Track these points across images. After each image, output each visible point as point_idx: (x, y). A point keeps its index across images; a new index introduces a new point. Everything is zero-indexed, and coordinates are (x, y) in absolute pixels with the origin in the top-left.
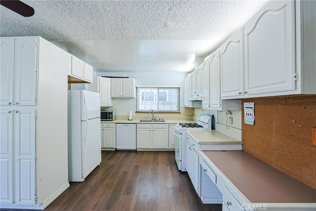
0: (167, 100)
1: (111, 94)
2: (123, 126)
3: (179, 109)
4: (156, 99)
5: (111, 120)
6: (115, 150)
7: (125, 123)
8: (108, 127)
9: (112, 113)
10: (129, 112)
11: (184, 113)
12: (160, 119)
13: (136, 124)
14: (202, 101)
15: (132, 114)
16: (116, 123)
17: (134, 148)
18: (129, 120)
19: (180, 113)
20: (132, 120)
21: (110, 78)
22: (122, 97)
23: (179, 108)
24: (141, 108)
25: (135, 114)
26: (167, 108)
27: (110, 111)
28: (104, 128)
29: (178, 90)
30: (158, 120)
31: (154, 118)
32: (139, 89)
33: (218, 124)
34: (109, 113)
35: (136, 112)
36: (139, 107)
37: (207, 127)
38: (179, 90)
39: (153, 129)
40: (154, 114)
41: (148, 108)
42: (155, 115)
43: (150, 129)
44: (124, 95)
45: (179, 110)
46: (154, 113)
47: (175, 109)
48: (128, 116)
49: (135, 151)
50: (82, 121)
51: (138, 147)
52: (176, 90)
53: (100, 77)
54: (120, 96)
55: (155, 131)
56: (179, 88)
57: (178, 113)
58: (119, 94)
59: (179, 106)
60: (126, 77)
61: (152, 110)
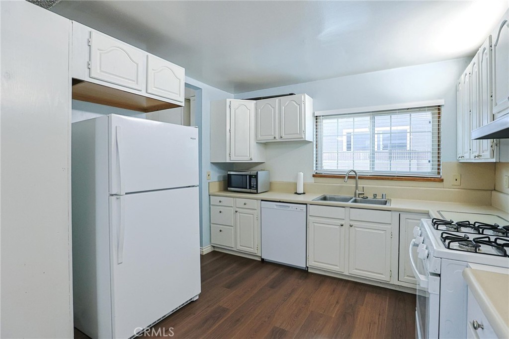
1: (256, 136)
2: (275, 207)
3: (439, 169)
5: (255, 191)
6: (260, 260)
7: (280, 202)
8: (245, 206)
9: (256, 176)
10: (297, 174)
11: (458, 183)
12: (375, 196)
13: (306, 204)
15: (303, 179)
16: (262, 200)
17: (302, 265)
18: (296, 193)
19: (442, 181)
20: (304, 193)
21: (255, 101)
22: (278, 139)
23: (439, 165)
24: (329, 165)
25: (313, 180)
26: (400, 167)
27: (253, 173)
28: (237, 209)
29: (433, 114)
30: (371, 197)
31: (358, 192)
32: (324, 121)
34: (251, 176)
35: (314, 176)
36: (321, 164)
38: (439, 113)
39: (352, 223)
40: (360, 181)
41: (344, 165)
42: (362, 184)
43: (343, 222)
44: (283, 136)
45: (439, 173)
46: (360, 178)
47: (426, 168)
49: (304, 273)
50: (110, 195)
51: (311, 263)
52: (428, 116)
53: (231, 100)
54: (275, 138)
55: (357, 229)
56: (439, 107)
57: (434, 181)
58: (273, 134)
59: (439, 161)
60: (289, 93)
61: (354, 172)
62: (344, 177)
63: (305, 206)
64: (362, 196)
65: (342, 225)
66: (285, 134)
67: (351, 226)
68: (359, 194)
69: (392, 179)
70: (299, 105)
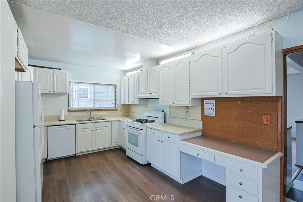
0: (89, 97)
2: (58, 128)
4: (75, 96)
6: (45, 161)
7: (61, 125)
10: (61, 111)
11: (121, 110)
12: (97, 117)
13: (75, 124)
14: (159, 99)
15: (64, 114)
16: (47, 126)
17: (72, 153)
19: (117, 110)
20: (64, 120)
21: (33, 68)
22: (52, 92)
23: (116, 105)
24: (75, 104)
25: (68, 113)
26: (104, 106)
29: (114, 87)
31: (91, 117)
33: (169, 118)
35: (68, 111)
36: (70, 105)
37: (161, 121)
38: (116, 87)
39: (96, 129)
40: (92, 112)
42: (93, 113)
43: (93, 129)
45: (116, 108)
46: (92, 111)
47: (111, 106)
48: (59, 117)
50: (34, 126)
54: (50, 91)
55: (98, 130)
56: (116, 85)
57: (115, 110)
58: (48, 89)
59: (116, 103)
60: (58, 68)
61: (90, 108)
62: (87, 111)
63: (75, 125)
64: (93, 118)
65: (93, 130)
66: (56, 90)
67: (96, 130)
68: (92, 117)
69: (102, 111)
70: (66, 76)
